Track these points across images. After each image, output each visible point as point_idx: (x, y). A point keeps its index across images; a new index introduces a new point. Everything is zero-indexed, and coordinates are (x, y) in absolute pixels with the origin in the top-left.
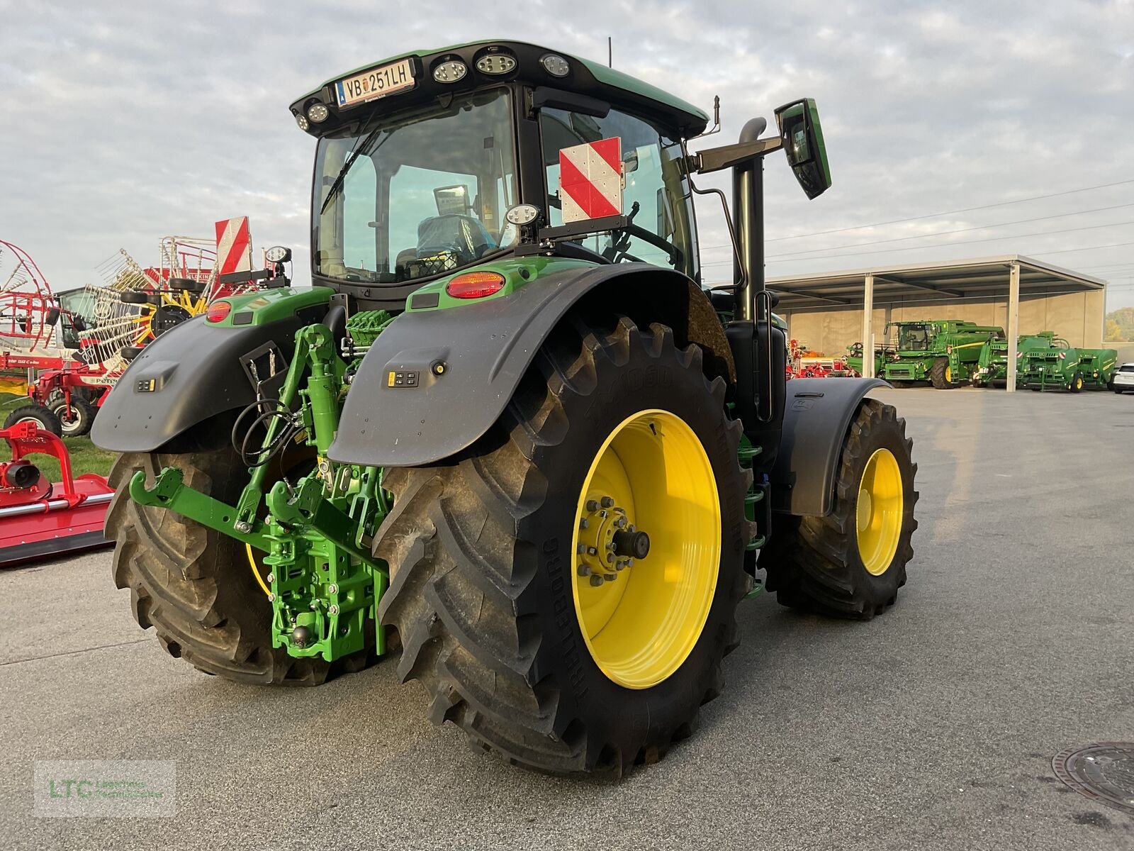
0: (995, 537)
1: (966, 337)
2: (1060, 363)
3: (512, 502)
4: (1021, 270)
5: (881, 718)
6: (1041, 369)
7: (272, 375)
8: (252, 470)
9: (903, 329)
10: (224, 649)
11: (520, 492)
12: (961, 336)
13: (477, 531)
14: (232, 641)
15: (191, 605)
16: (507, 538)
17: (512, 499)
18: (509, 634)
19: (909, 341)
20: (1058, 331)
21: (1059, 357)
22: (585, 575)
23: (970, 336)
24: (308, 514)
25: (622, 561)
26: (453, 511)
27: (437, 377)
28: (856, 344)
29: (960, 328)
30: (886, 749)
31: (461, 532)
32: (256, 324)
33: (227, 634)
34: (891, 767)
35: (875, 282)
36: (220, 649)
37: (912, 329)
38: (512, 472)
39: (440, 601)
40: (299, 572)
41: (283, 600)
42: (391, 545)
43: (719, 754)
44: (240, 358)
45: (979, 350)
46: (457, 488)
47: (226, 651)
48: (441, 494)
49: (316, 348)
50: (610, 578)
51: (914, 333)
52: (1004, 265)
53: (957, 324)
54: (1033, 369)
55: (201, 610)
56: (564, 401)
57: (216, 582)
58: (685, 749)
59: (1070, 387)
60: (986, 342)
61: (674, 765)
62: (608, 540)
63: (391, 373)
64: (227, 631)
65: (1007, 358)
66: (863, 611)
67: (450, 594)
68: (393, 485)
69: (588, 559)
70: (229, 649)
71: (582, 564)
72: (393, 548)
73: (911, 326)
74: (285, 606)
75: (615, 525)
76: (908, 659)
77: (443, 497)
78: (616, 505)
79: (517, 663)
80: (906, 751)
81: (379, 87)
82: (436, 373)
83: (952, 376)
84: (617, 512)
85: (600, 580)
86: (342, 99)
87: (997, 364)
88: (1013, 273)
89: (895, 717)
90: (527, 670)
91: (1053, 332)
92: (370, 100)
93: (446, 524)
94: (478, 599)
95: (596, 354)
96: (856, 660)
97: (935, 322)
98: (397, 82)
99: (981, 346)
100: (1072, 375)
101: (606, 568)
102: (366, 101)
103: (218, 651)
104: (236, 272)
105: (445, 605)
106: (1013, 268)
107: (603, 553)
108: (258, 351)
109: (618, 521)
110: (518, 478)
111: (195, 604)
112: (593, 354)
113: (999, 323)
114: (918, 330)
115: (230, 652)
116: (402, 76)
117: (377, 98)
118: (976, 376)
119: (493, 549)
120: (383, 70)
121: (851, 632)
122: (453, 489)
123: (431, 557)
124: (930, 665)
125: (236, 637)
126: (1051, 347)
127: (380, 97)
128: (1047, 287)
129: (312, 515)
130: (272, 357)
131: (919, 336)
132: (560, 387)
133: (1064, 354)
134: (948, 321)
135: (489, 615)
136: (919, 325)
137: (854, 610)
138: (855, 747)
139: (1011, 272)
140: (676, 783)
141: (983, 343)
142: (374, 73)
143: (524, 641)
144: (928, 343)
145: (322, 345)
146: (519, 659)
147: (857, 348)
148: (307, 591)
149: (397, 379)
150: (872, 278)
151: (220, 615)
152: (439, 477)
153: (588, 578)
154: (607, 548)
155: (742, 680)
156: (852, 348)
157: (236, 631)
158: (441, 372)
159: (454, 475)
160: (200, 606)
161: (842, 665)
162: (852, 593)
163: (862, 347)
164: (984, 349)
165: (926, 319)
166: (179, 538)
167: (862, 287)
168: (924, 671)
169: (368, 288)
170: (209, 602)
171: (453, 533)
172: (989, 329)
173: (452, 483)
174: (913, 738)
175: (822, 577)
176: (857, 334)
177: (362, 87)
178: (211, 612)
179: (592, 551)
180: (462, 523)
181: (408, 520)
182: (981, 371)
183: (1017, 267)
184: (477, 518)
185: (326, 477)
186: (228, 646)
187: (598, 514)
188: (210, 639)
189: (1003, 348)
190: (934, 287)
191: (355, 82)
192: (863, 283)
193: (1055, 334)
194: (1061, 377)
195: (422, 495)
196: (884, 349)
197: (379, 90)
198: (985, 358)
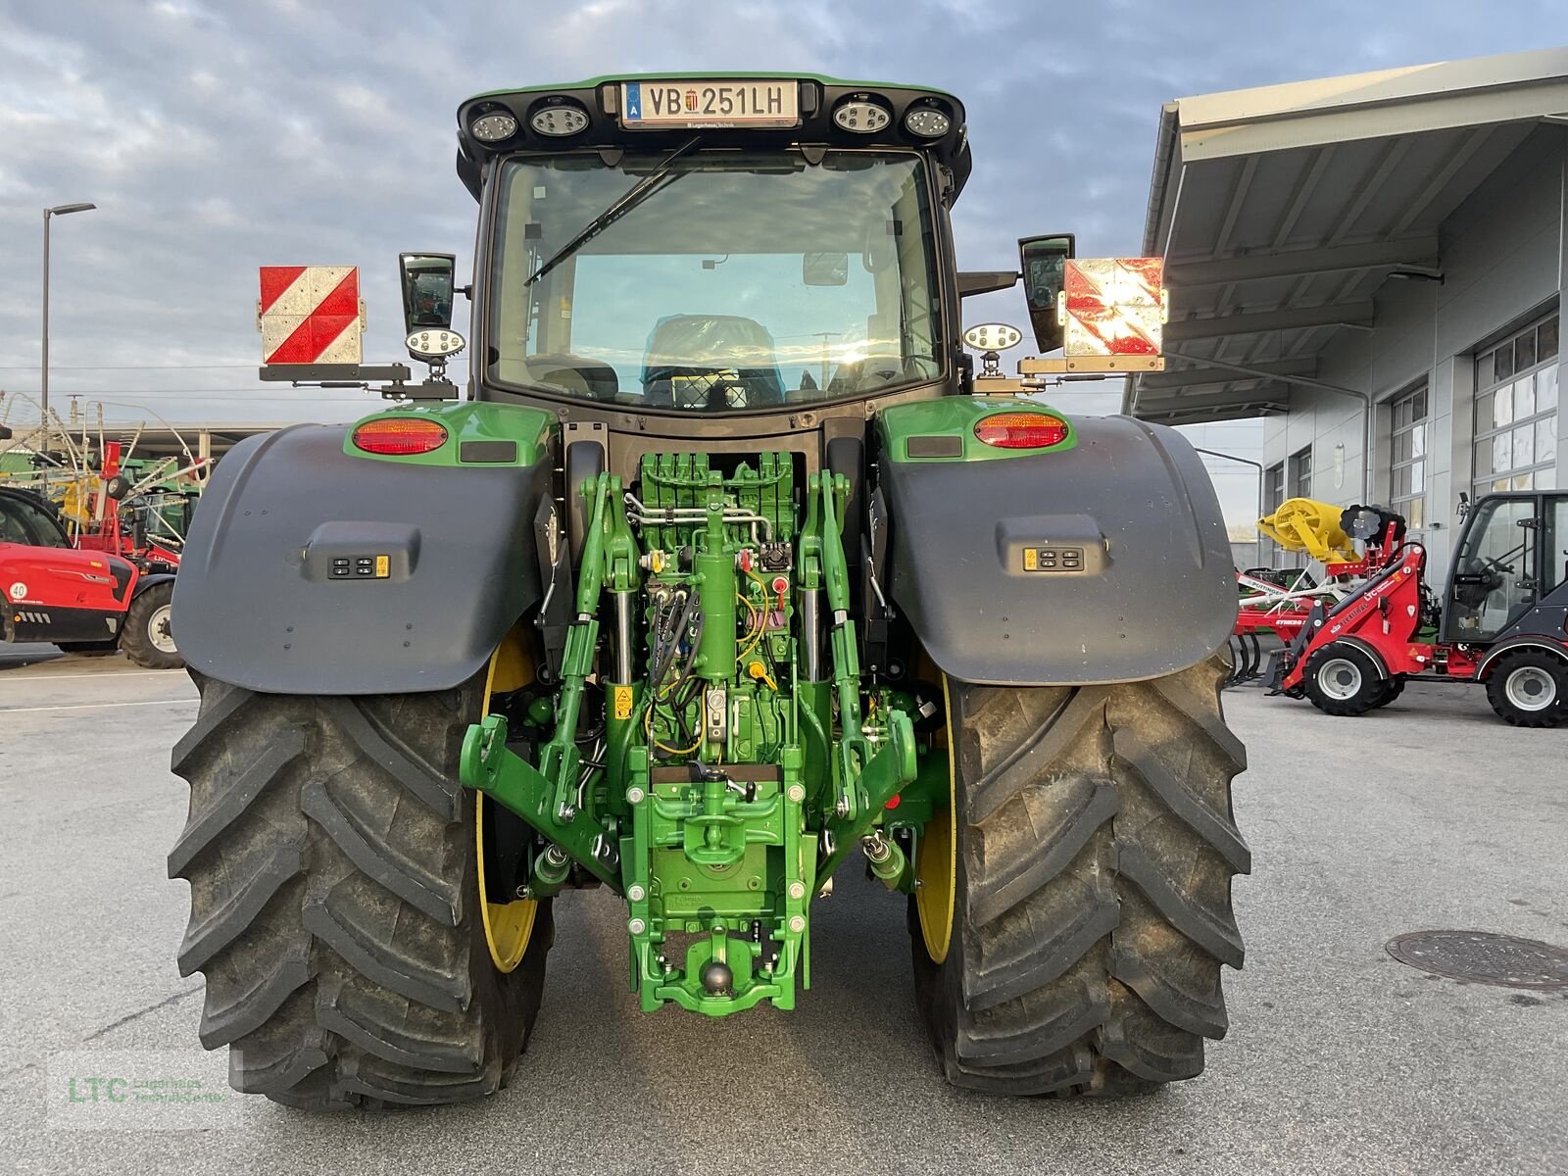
10: (462, 1044)
13: (1182, 767)
14: (471, 1027)
15: (437, 971)
16: (1218, 773)
32: (524, 465)
42: (1011, 802)
47: (464, 1046)
55: (455, 979)
63: (1027, 550)
67: (1151, 859)
70: (468, 1043)
72: (1011, 806)
81: (722, 109)
86: (634, 110)
92: (699, 127)
94: (1189, 860)
98: (762, 111)
102: (689, 126)
103: (449, 1050)
104: (318, 362)
111: (444, 968)
115: (469, 1048)
116: (774, 105)
117: (714, 126)
120: (736, 87)
125: (476, 1020)
127: (720, 126)
135: (1200, 880)
142: (716, 87)
149: (1043, 559)
152: (1109, 698)
160: (452, 972)
166: (430, 849)
169: (640, 417)
170: (462, 961)
177: (682, 101)
181: (1055, 762)
184: (1177, 749)
186: (466, 1038)
188: (437, 1030)
191: (669, 91)
197: (719, 115)
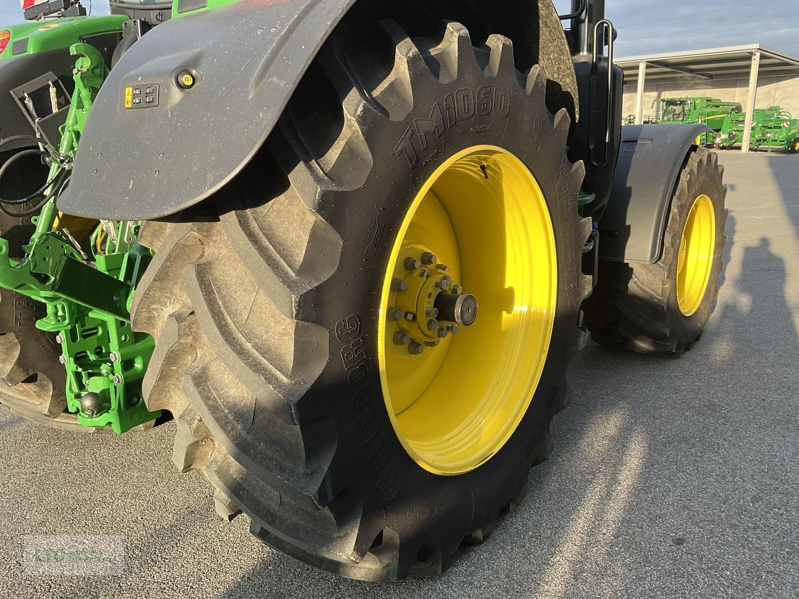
0: (770, 272)
1: (713, 110)
2: (784, 130)
3: (290, 271)
4: (760, 57)
5: (717, 480)
6: (769, 135)
7: (54, 111)
8: (36, 220)
9: (666, 104)
10: (37, 403)
11: (302, 256)
12: (709, 110)
13: (245, 308)
14: (45, 395)
16: (284, 319)
17: (291, 267)
18: (293, 443)
19: (670, 113)
20: (783, 106)
21: (784, 126)
22: (402, 343)
23: (716, 109)
24: (47, 278)
25: (445, 326)
26: (215, 280)
27: (182, 91)
28: (630, 116)
29: (709, 103)
30: (733, 526)
31: (223, 309)
32: (32, 53)
33: (38, 388)
34: (744, 554)
35: (647, 67)
36: (33, 403)
37: (673, 105)
38: (291, 228)
39: (200, 400)
40: (95, 331)
41: (76, 363)
42: (150, 318)
43: (549, 532)
44: (11, 92)
45: (721, 121)
46: (220, 249)
47: (39, 405)
48: (202, 256)
49: (80, 73)
50: (432, 344)
51: (674, 107)
52: (748, 52)
53: (707, 101)
54: (763, 135)
56: (365, 128)
57: (17, 338)
58: (512, 523)
59: (790, 149)
60: (728, 114)
61: (501, 548)
62: (428, 304)
63: (127, 89)
64: (38, 386)
65: (743, 127)
66: (676, 350)
67: (215, 389)
68: (153, 241)
69: (406, 325)
70: (42, 403)
71: (399, 330)
72: (153, 321)
73: (671, 102)
74: (77, 369)
75: (437, 286)
76: (726, 402)
77: (202, 261)
78: (439, 262)
79: (303, 480)
80: (754, 529)
82: (181, 86)
83: (701, 140)
84: (440, 271)
85: (420, 347)
87: (735, 131)
88: (755, 59)
89: (731, 479)
90: (315, 489)
91: (779, 107)
93: (202, 298)
95: (412, 62)
96: (675, 403)
97: (691, 98)
99: (724, 117)
100: (793, 140)
101: (427, 335)
103: (30, 404)
104: (35, 4)
105: (206, 404)
106: (755, 55)
107: (423, 320)
108: (35, 84)
109: (441, 282)
110: (299, 237)
112: (408, 62)
113: (737, 100)
114: (676, 105)
115: (42, 406)
118: (718, 140)
119: (267, 332)
121: (664, 371)
122: (216, 250)
123: (189, 340)
124: (749, 411)
125: (48, 391)
126: (777, 118)
128: (778, 71)
129: (53, 279)
130: (53, 91)
131: (678, 109)
132: (358, 106)
133: (788, 123)
134: (700, 98)
136: (679, 101)
137: (669, 350)
138: (697, 523)
139: (753, 59)
140: (503, 577)
141: (726, 115)
143: (313, 450)
144: (684, 115)
145: (88, 70)
146: (306, 475)
147: (630, 119)
148: (106, 350)
149: (134, 96)
150: (645, 64)
151: (26, 371)
152: (195, 234)
153: (405, 346)
154: (428, 313)
155: (565, 428)
156: (626, 119)
157: (47, 386)
158: (190, 83)
159: (217, 231)
161: (663, 410)
162: (668, 335)
163: (634, 118)
164: (726, 120)
165: (684, 97)
167: (637, 70)
168: (745, 417)
169: (160, 11)
170: (12, 359)
171: (211, 311)
172: (731, 104)
173: (214, 242)
174: (757, 509)
175: (641, 321)
176: (630, 109)
178: (15, 369)
179: (410, 317)
180: (225, 297)
181: (165, 289)
182: (723, 137)
183: (758, 55)
184: (246, 289)
185: (108, 228)
186: (41, 400)
187: (417, 273)
188: (22, 393)
189: (741, 119)
190: (691, 71)
192: (637, 68)
193: (781, 108)
194: (784, 141)
195: (177, 257)
196: (650, 120)
198: (727, 127)
